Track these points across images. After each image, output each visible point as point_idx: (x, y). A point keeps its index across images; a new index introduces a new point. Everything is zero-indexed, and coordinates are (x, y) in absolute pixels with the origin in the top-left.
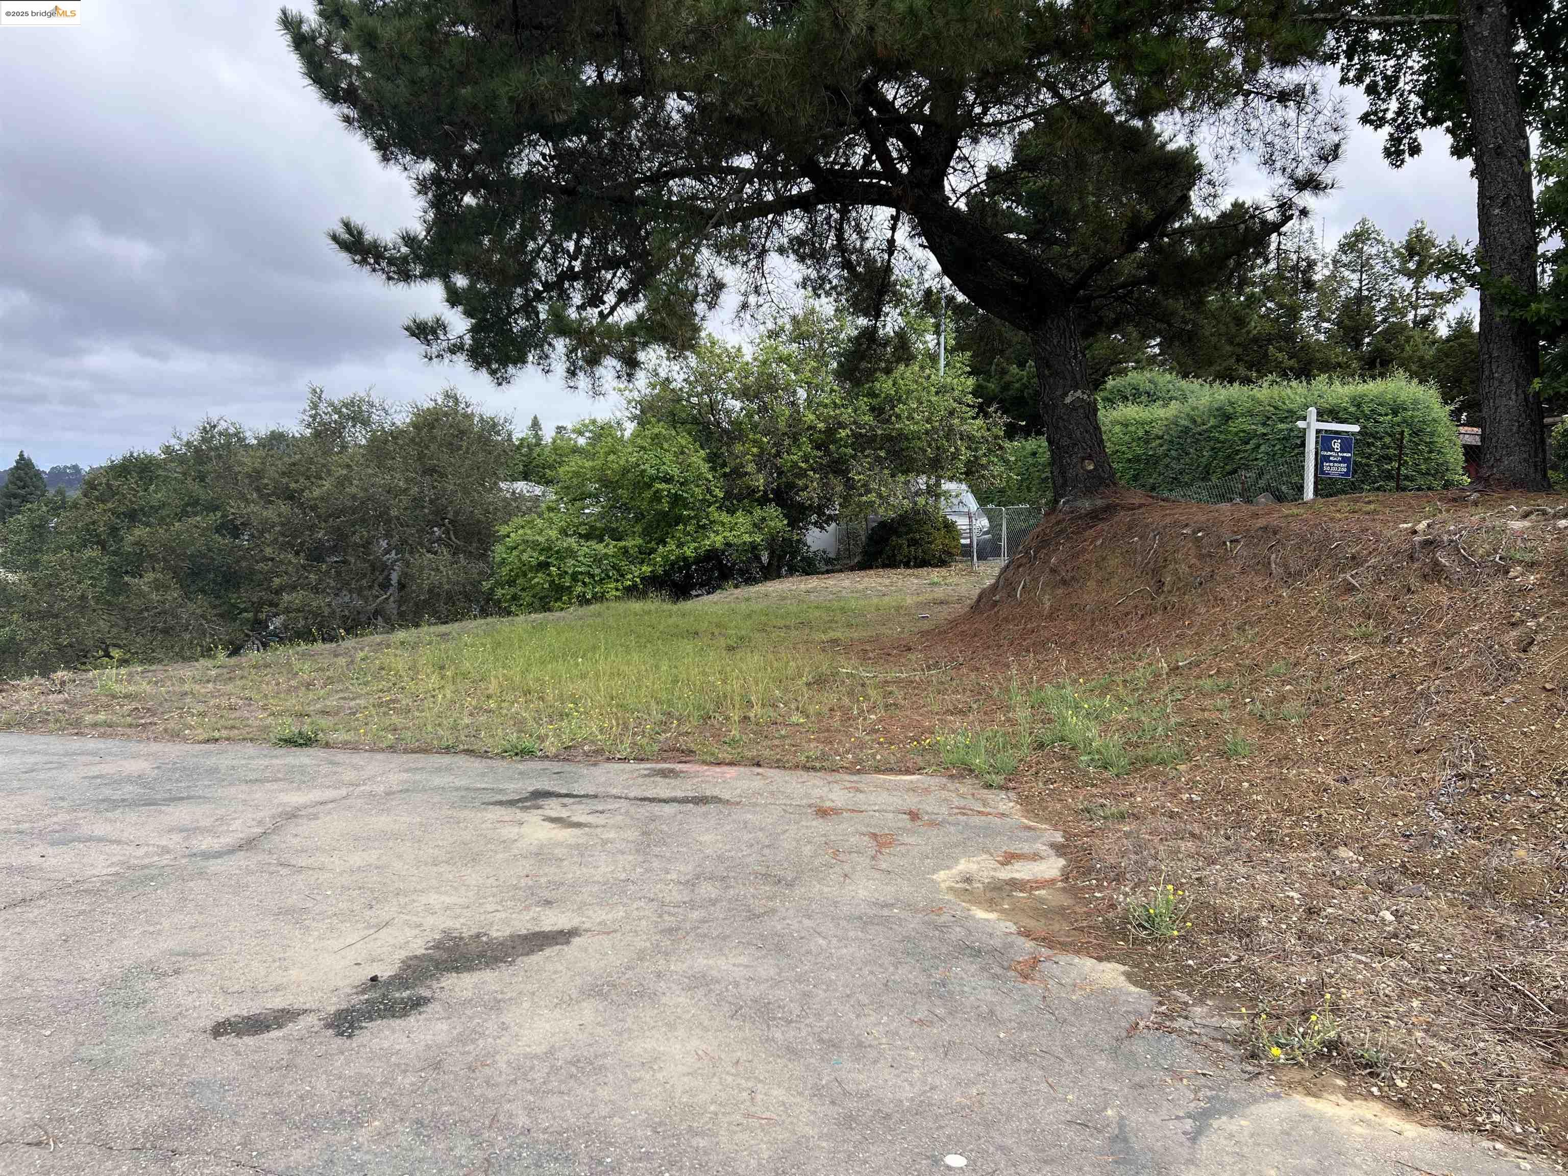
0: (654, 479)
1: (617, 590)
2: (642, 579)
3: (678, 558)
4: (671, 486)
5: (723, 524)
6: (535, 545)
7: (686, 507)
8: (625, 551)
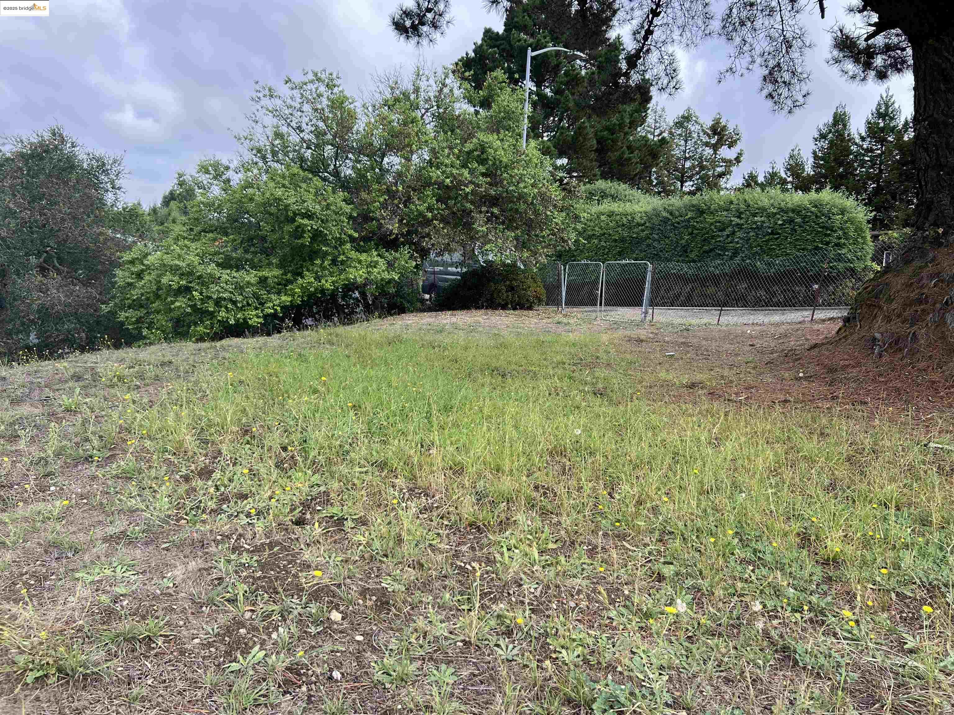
3: (316, 289)
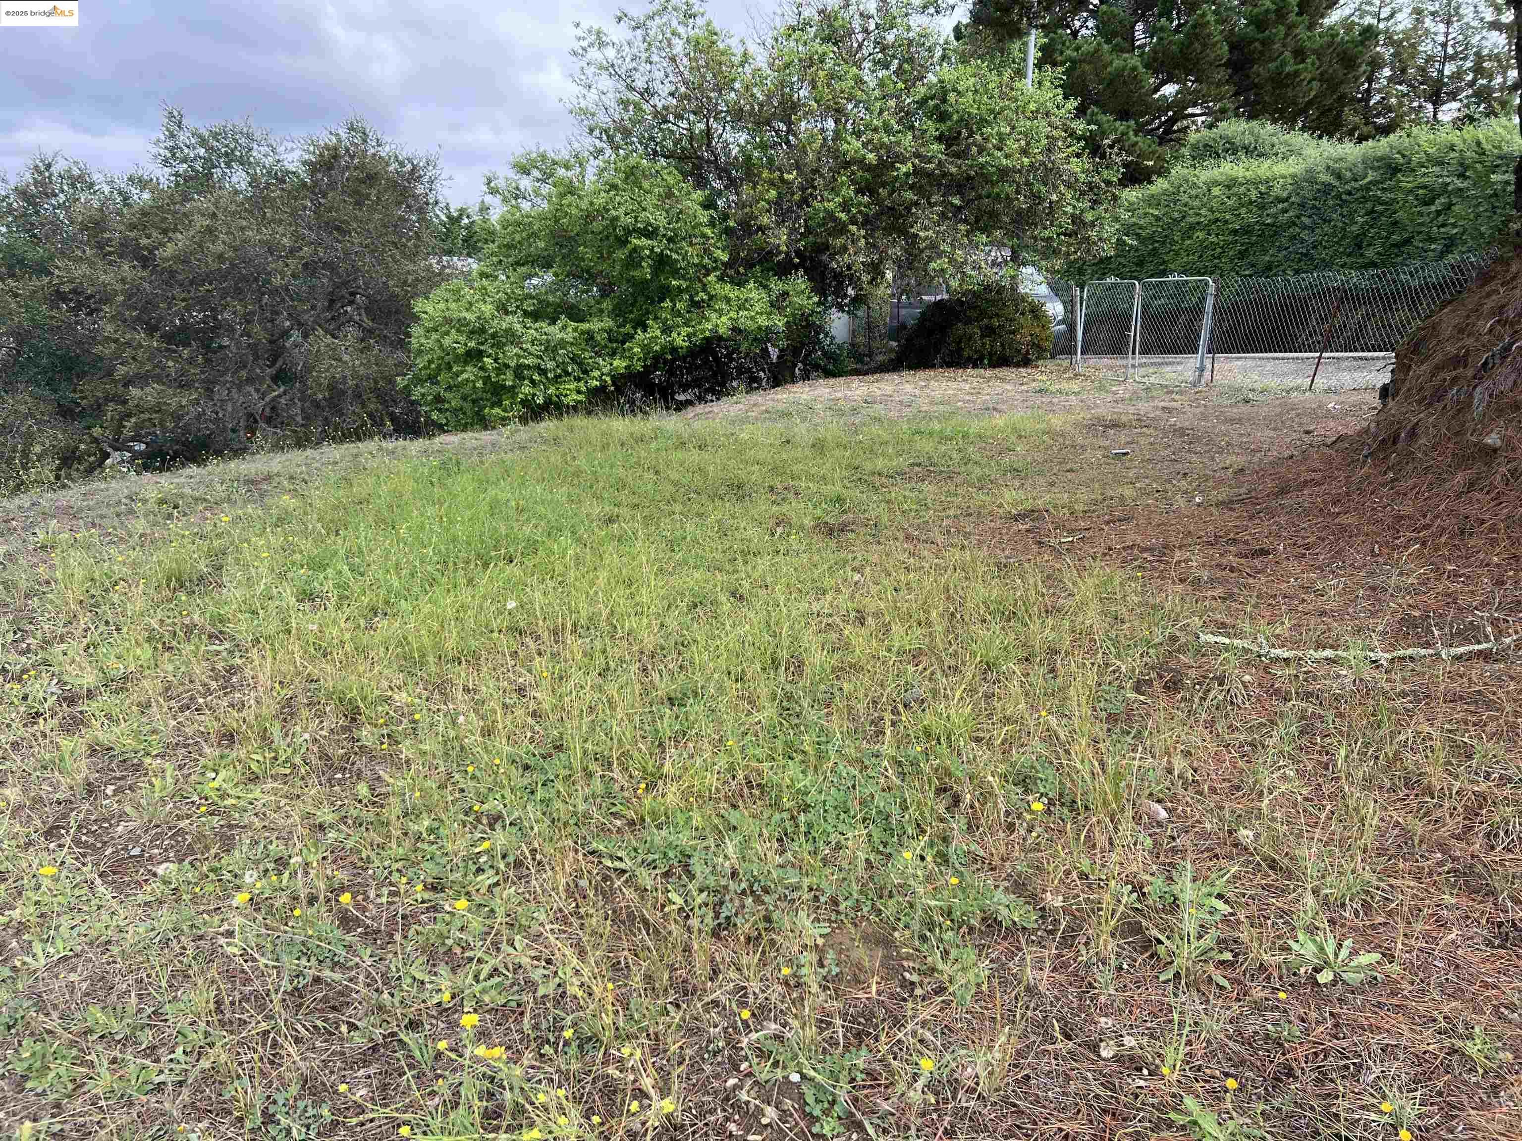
0: (628, 232)
1: (579, 392)
2: (613, 378)
4: (655, 243)
5: (728, 300)
6: (462, 324)
7: (675, 273)
8: (589, 337)
